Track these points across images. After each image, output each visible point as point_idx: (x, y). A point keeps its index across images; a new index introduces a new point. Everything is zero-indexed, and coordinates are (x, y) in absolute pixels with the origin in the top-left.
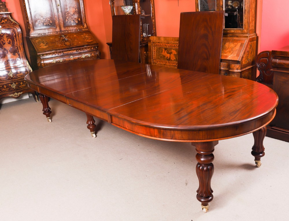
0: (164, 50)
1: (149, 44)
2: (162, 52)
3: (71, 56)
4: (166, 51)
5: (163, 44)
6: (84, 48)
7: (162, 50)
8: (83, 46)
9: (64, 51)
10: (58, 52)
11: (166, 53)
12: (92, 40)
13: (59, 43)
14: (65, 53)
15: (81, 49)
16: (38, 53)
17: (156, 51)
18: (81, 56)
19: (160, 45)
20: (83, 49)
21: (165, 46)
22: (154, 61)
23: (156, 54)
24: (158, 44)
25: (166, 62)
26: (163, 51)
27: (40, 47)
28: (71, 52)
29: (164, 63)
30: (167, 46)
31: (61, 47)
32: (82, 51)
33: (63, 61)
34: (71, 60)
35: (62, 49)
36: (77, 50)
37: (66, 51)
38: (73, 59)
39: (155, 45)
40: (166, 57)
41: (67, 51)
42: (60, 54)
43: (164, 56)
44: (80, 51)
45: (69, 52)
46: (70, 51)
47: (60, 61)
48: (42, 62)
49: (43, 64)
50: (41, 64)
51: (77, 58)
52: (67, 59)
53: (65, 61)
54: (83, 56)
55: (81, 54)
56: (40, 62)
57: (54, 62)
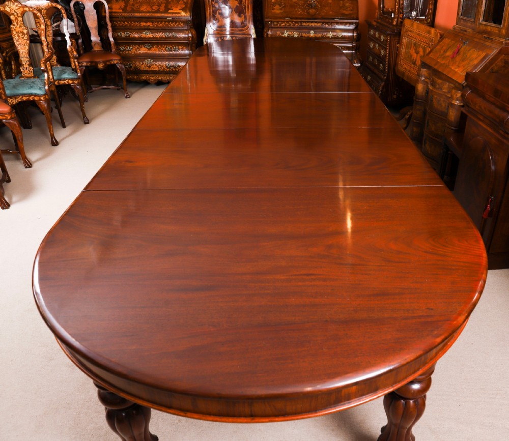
3: (312, 32)
6: (335, 22)
8: (334, 19)
9: (304, 22)
10: (295, 22)
12: (352, 12)
13: (301, 8)
14: (304, 24)
15: (329, 22)
16: (266, 18)
18: (327, 34)
20: (332, 23)
27: (272, 11)
28: (313, 25)
31: (300, 15)
32: (330, 27)
33: (298, 36)
34: (310, 37)
35: (301, 19)
36: (323, 23)
37: (305, 22)
38: (314, 37)
41: (308, 22)
42: (297, 25)
44: (327, 26)
45: (311, 24)
46: (312, 22)
47: (293, 36)
48: (270, 33)
49: (269, 36)
50: (267, 35)
51: (319, 35)
52: (304, 35)
53: (302, 36)
54: (330, 35)
55: (328, 30)
56: (266, 32)
57: (286, 35)
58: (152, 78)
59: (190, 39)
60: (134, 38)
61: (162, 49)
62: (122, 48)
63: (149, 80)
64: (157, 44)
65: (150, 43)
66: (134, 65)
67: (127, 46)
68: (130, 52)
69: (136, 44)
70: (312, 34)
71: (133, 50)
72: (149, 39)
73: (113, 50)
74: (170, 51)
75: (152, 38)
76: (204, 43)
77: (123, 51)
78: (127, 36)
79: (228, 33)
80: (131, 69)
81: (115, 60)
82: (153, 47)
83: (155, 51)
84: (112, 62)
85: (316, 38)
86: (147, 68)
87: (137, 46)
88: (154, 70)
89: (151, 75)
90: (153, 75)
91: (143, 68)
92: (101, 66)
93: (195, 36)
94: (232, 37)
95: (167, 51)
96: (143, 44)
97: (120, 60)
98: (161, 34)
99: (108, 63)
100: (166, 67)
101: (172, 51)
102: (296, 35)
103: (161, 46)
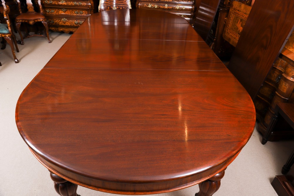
0: (240, 20)
1: (230, 10)
2: (237, 23)
4: (241, 23)
5: (241, 13)
7: (238, 20)
11: (240, 25)
17: (233, 20)
18: (175, 7)
19: (239, 13)
21: (242, 16)
22: (228, 30)
23: (232, 23)
24: (237, 12)
25: (237, 36)
26: (239, 23)
29: (235, 36)
30: (243, 17)
32: (178, 2)
33: (157, 8)
34: (165, 8)
38: (167, 8)
39: (234, 12)
40: (239, 30)
43: (237, 28)
44: (176, 1)
47: (154, 7)
48: (139, 4)
49: (139, 6)
50: (138, 6)
51: (171, 8)
52: (161, 7)
53: (160, 8)
54: (178, 7)
55: (176, 4)
56: (137, 4)
57: (150, 6)
58: (66, 30)
59: (90, 7)
60: (55, 5)
61: (73, 12)
62: (48, 11)
63: (65, 31)
64: (70, 9)
65: (65, 8)
66: (55, 22)
67: (51, 10)
68: (53, 13)
69: (56, 8)
70: (166, 6)
71: (54, 12)
72: (64, 5)
73: (42, 12)
74: (77, 14)
75: (66, 5)
76: (99, 9)
77: (49, 12)
78: (50, 3)
79: (114, 3)
80: (54, 24)
81: (41, 19)
82: (67, 11)
83: (68, 13)
84: (39, 20)
85: (168, 9)
86: (63, 24)
87: (57, 10)
88: (67, 25)
89: (65, 28)
90: (67, 28)
91: (61, 23)
92: (31, 23)
93: (93, 5)
94: (116, 6)
95: (76, 14)
96: (61, 8)
97: (44, 19)
98: (72, 2)
99: (36, 21)
100: (75, 23)
101: (78, 14)
102: (156, 6)
103: (72, 10)
